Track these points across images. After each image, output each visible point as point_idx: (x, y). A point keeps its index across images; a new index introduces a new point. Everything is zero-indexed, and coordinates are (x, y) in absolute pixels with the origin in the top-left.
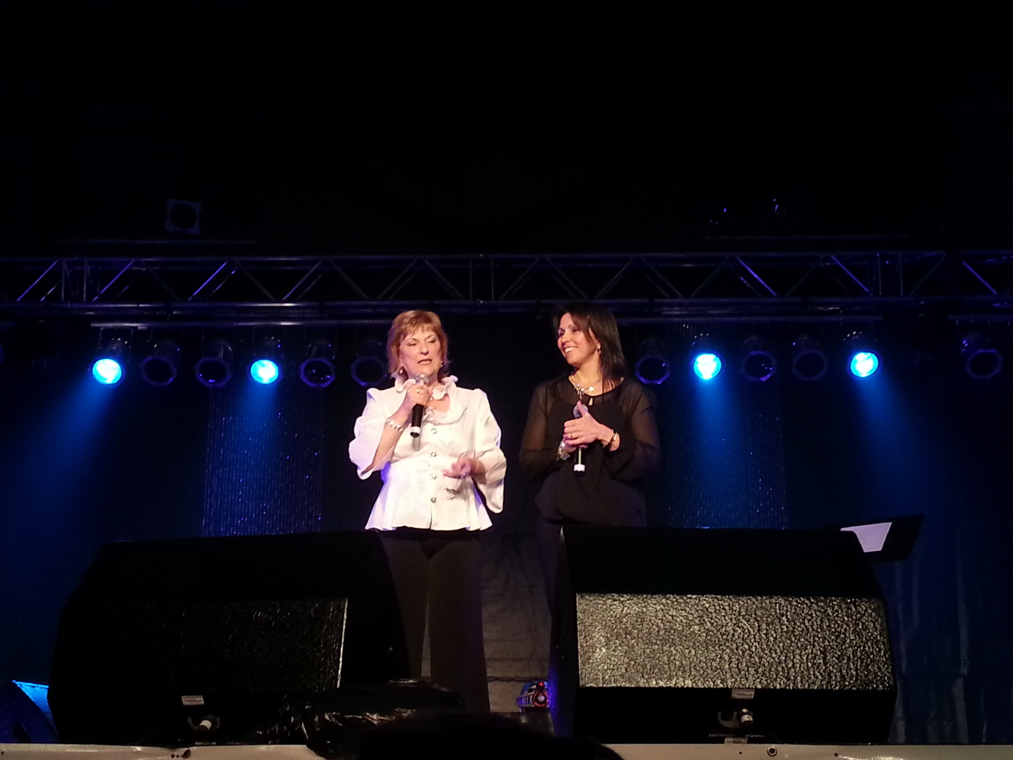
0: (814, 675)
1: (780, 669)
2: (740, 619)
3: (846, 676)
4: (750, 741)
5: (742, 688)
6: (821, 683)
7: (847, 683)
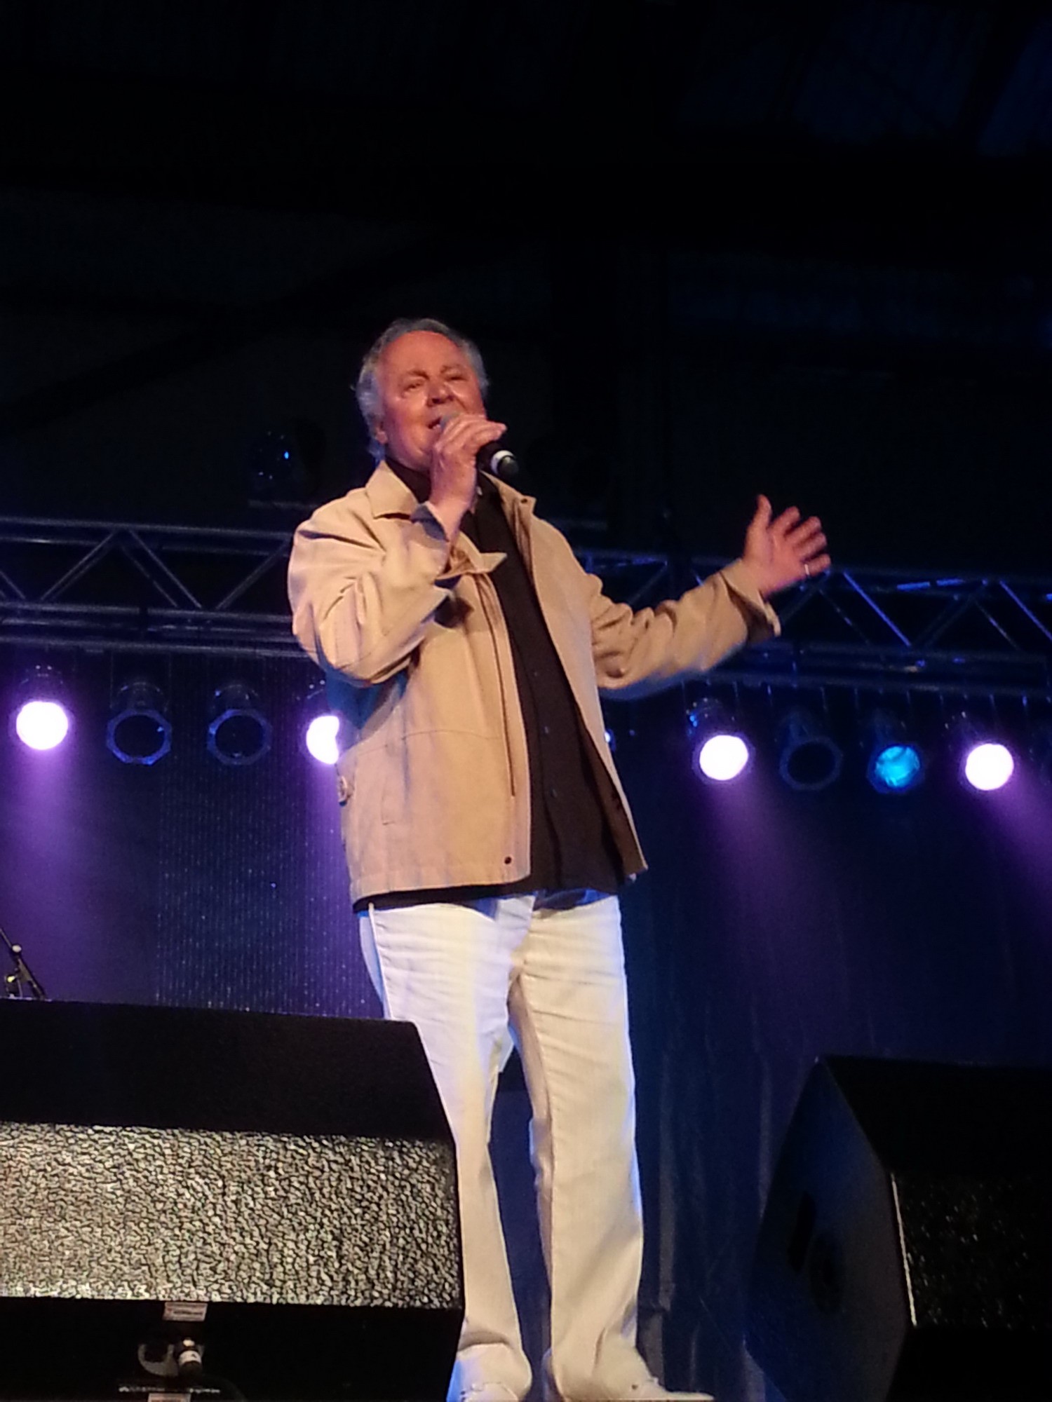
0: (319, 1278)
1: (257, 1265)
2: (189, 1174)
3: (376, 1282)
5: (185, 1301)
6: (329, 1292)
7: (376, 1294)
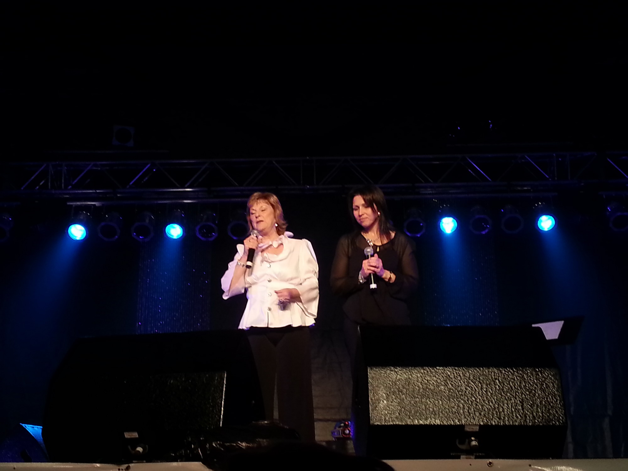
0: (516, 416)
1: (495, 412)
2: (469, 382)
3: (536, 417)
4: (476, 457)
5: (471, 425)
6: (520, 421)
7: (536, 421)
